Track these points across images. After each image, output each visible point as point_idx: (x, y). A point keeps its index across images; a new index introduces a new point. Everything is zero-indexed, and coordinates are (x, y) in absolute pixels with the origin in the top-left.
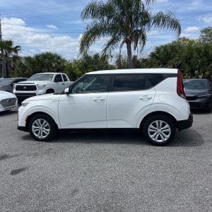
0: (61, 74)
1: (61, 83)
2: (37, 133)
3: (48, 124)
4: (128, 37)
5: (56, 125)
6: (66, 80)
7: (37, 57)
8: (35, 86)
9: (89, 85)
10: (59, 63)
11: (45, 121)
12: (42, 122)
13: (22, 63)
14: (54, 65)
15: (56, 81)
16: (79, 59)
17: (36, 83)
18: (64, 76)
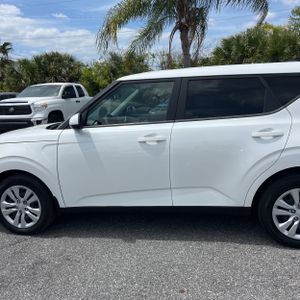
0: (74, 84)
1: (74, 100)
2: (12, 216)
3: (35, 198)
4: (183, 20)
5: (54, 201)
6: (82, 95)
7: (38, 59)
8: (29, 106)
9: (123, 104)
10: (71, 68)
11: (29, 192)
12: (22, 192)
13: (14, 70)
14: (64, 72)
15: (64, 96)
16: (102, 61)
17: (30, 100)
18: (78, 88)
